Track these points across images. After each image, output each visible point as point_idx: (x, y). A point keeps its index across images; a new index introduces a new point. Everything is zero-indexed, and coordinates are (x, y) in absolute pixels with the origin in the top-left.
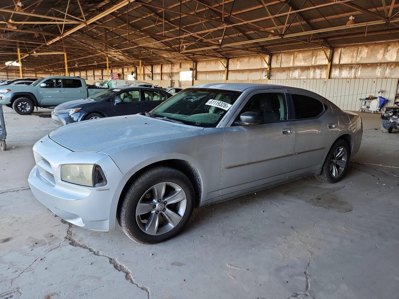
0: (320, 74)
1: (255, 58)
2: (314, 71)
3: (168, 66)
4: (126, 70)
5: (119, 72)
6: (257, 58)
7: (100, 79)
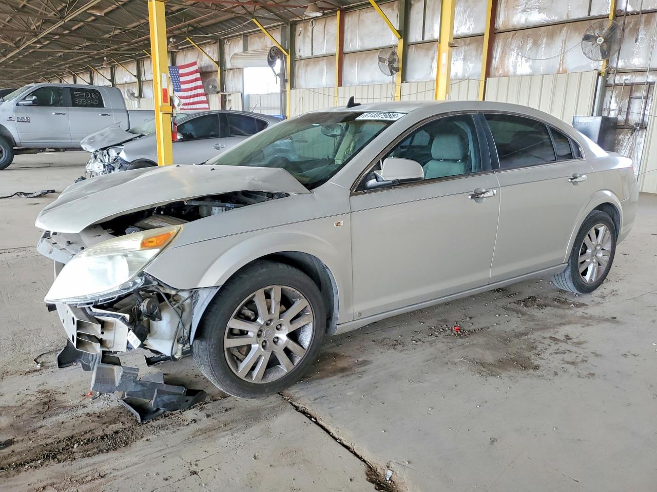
4: (234, 48)
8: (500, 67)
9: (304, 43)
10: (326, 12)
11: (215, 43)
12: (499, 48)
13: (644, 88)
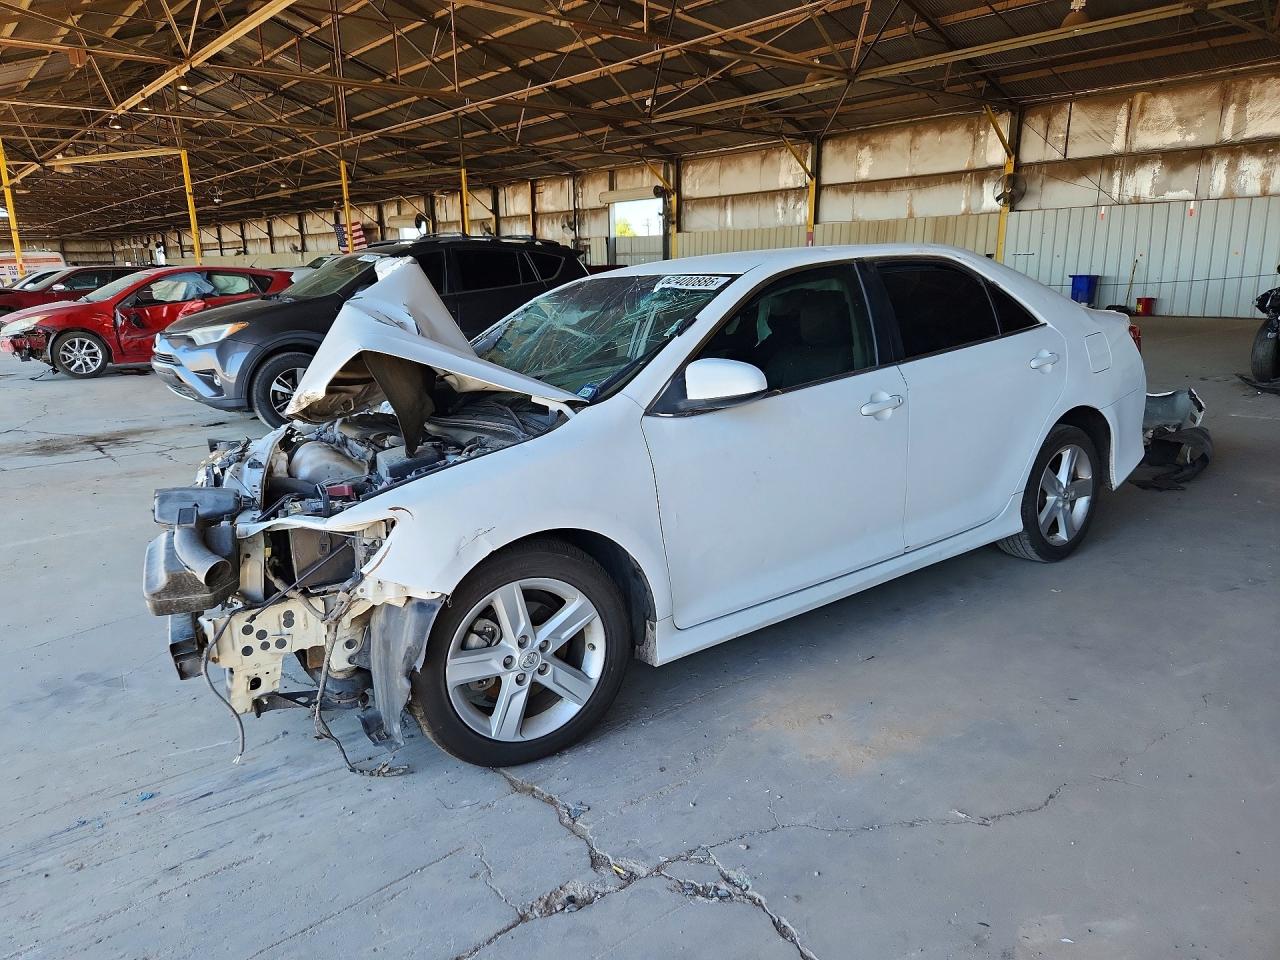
0: (1262, 178)
1: (942, 130)
2: (1232, 167)
3: (558, 185)
4: (390, 212)
5: (366, 221)
6: (953, 129)
7: (296, 248)
9: (441, 211)
11: (375, 205)
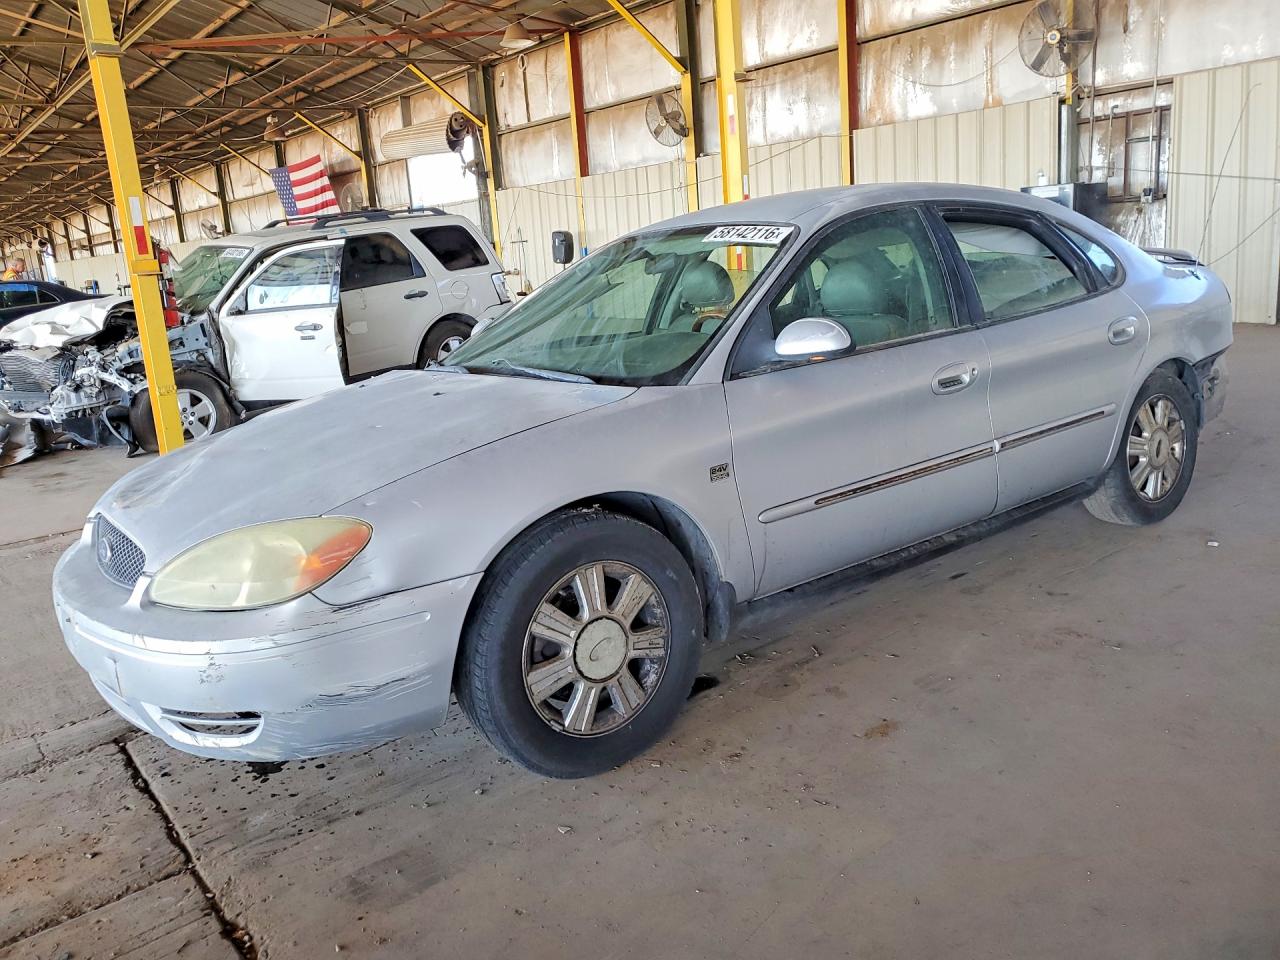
4: (386, 124)
5: (337, 154)
8: (876, 106)
9: (511, 99)
10: (544, 36)
11: (352, 116)
12: (871, 72)
13: (1152, 119)
